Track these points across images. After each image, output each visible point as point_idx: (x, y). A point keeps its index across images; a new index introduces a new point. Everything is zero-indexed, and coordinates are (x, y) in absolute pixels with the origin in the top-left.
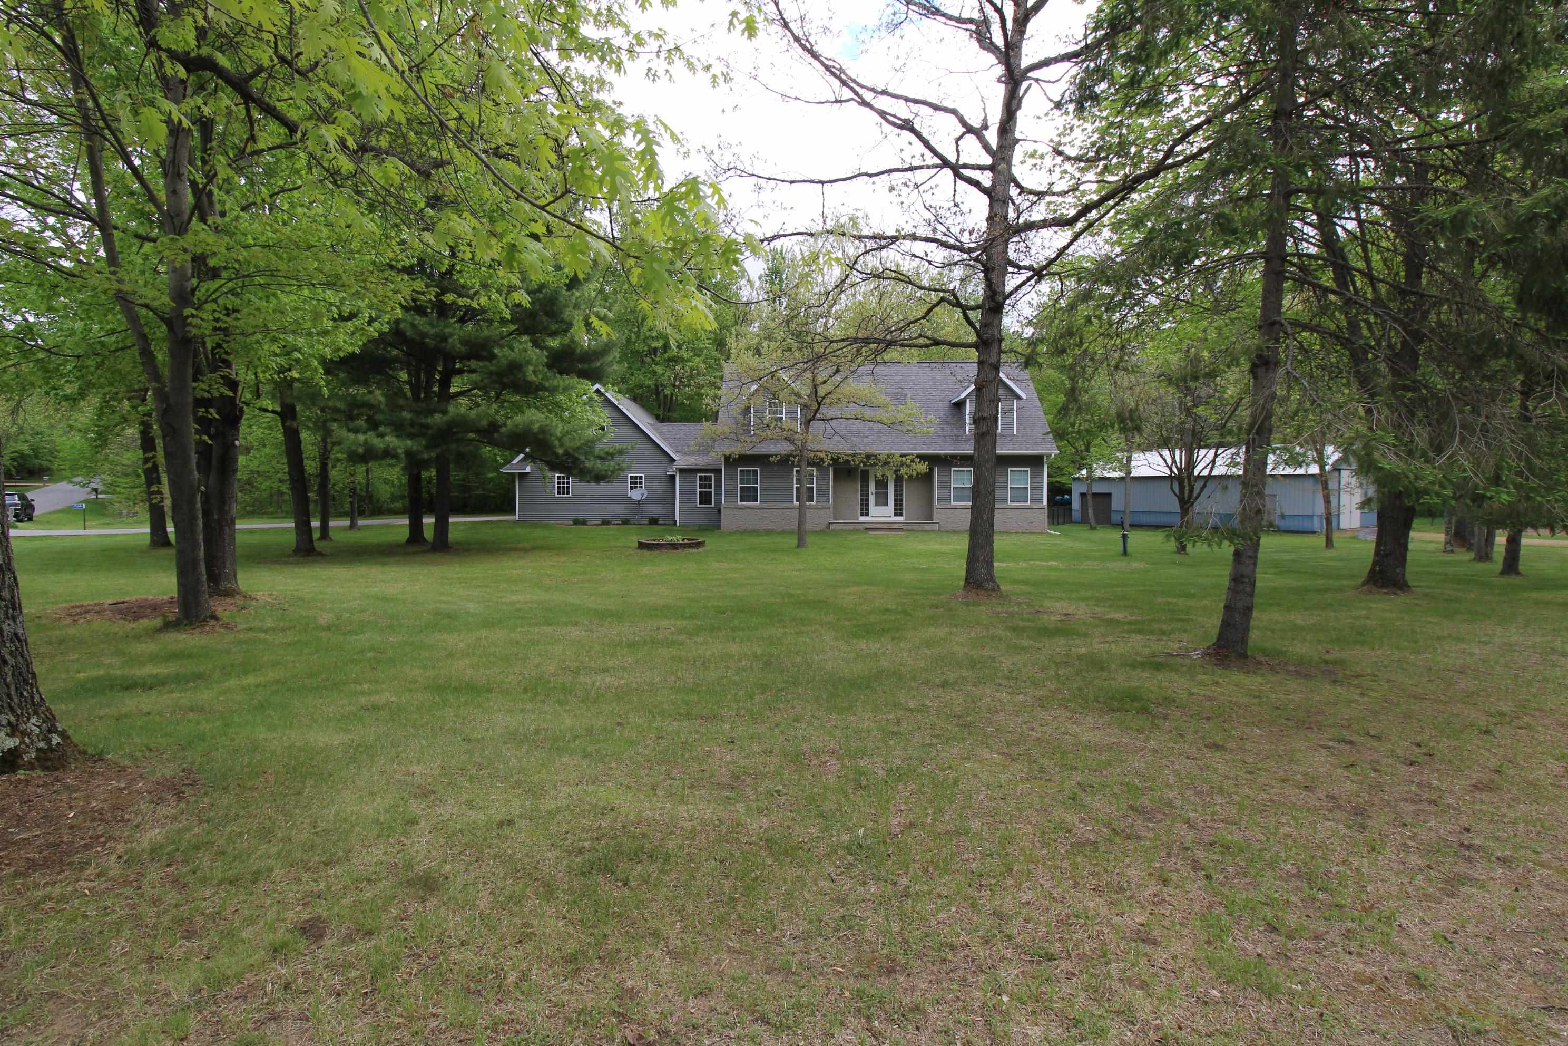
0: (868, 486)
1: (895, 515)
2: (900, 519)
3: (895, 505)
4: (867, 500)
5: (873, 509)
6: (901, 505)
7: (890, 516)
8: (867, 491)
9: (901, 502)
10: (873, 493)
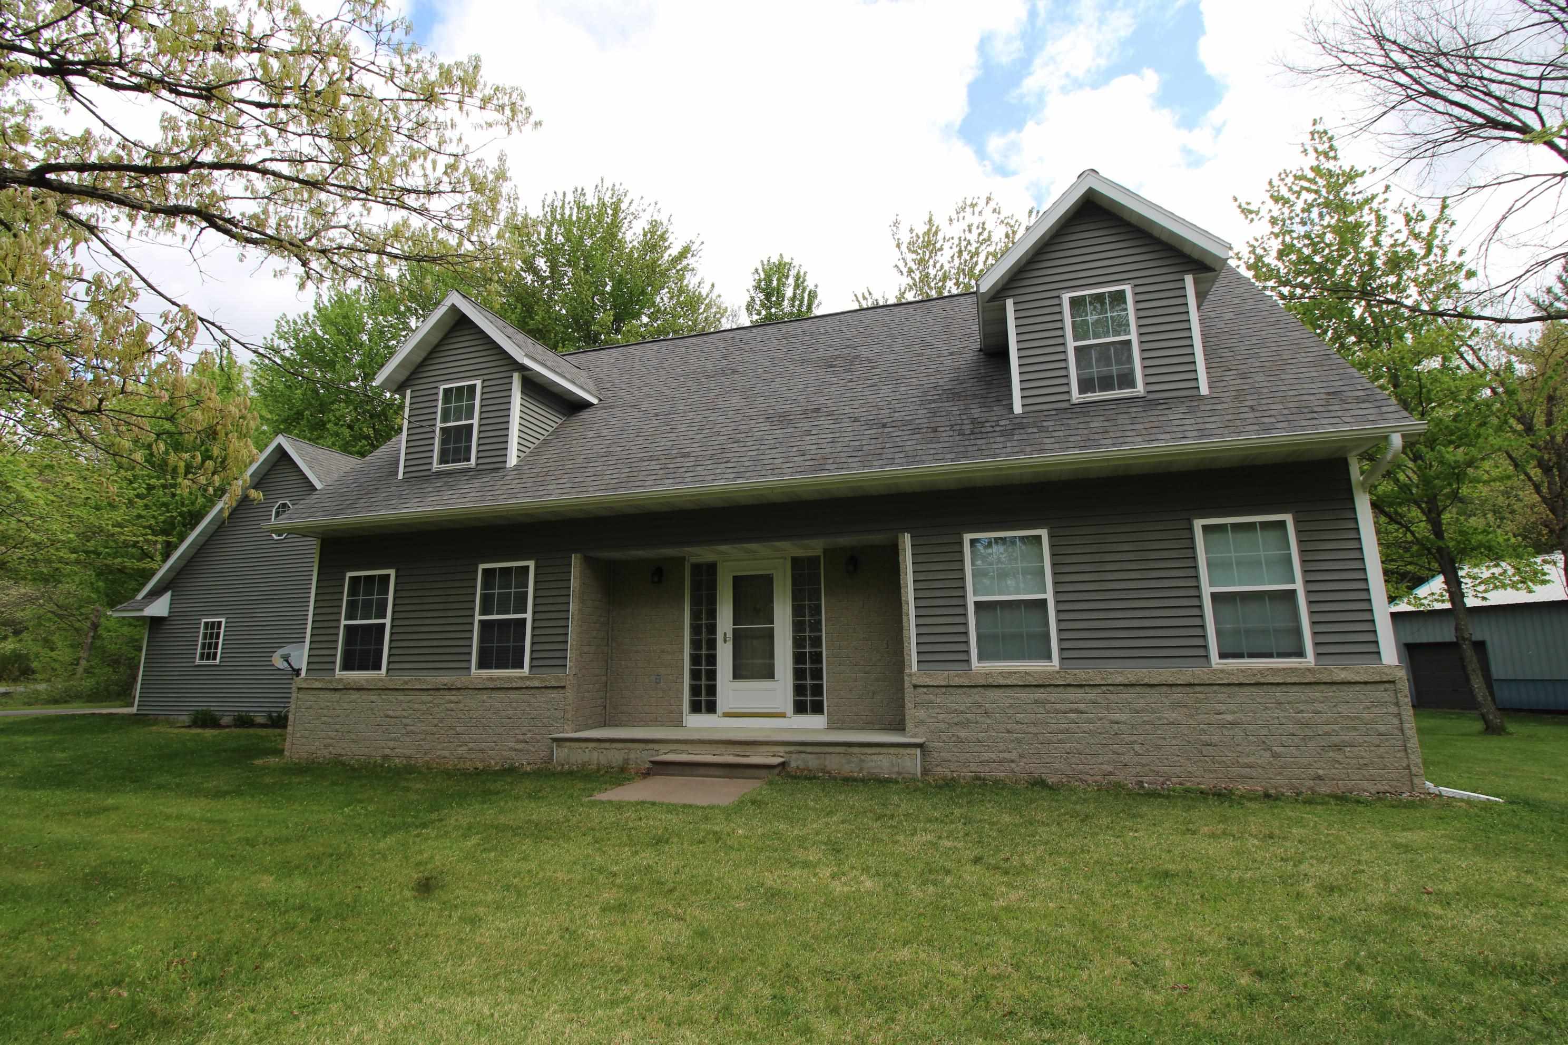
0: (712, 614)
1: (800, 708)
2: (813, 723)
3: (799, 674)
4: (712, 659)
5: (732, 692)
6: (817, 674)
7: (782, 715)
8: (712, 629)
9: (817, 658)
10: (730, 635)
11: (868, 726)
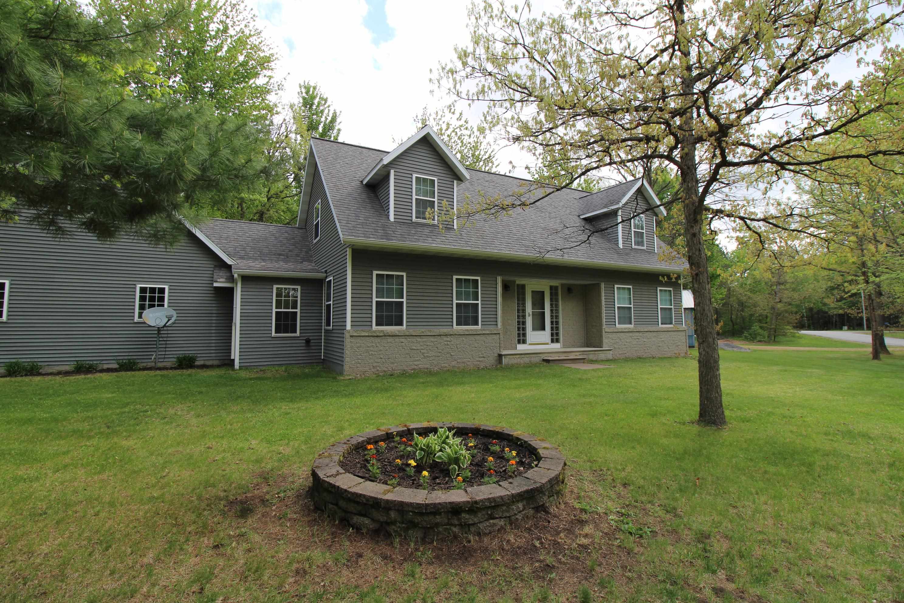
0: (524, 304)
1: (552, 341)
2: (556, 346)
3: (552, 329)
4: (524, 323)
5: (532, 335)
6: (557, 328)
7: (547, 344)
8: (524, 311)
9: (557, 323)
10: (531, 313)
11: (574, 346)
